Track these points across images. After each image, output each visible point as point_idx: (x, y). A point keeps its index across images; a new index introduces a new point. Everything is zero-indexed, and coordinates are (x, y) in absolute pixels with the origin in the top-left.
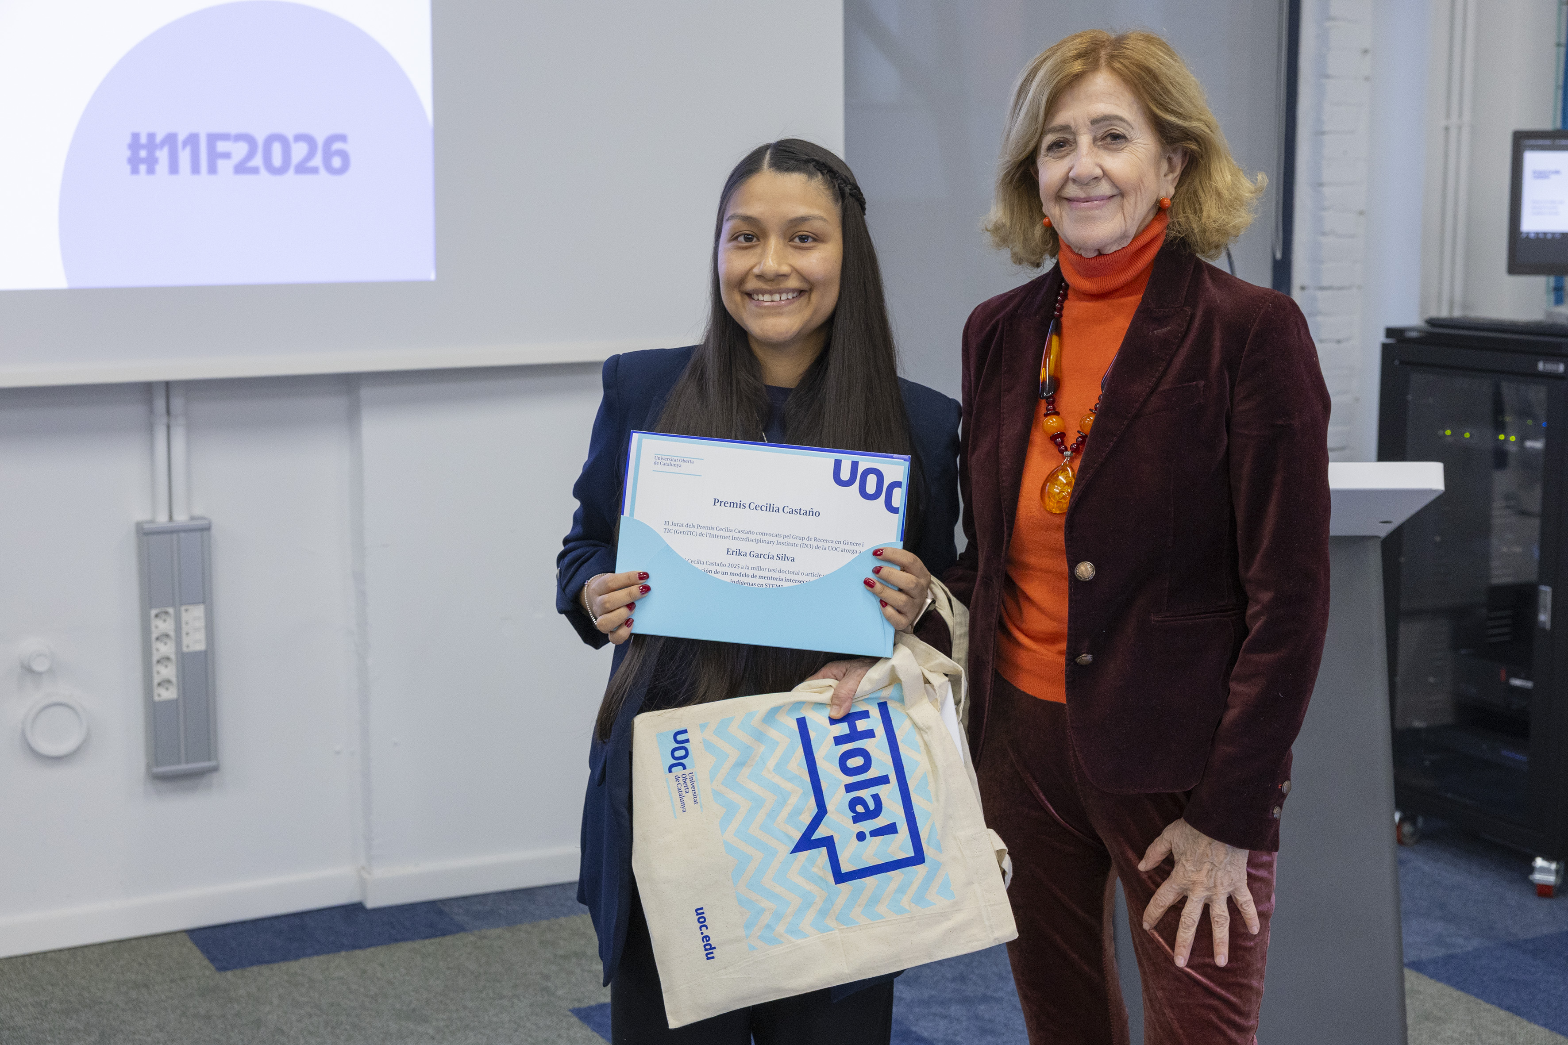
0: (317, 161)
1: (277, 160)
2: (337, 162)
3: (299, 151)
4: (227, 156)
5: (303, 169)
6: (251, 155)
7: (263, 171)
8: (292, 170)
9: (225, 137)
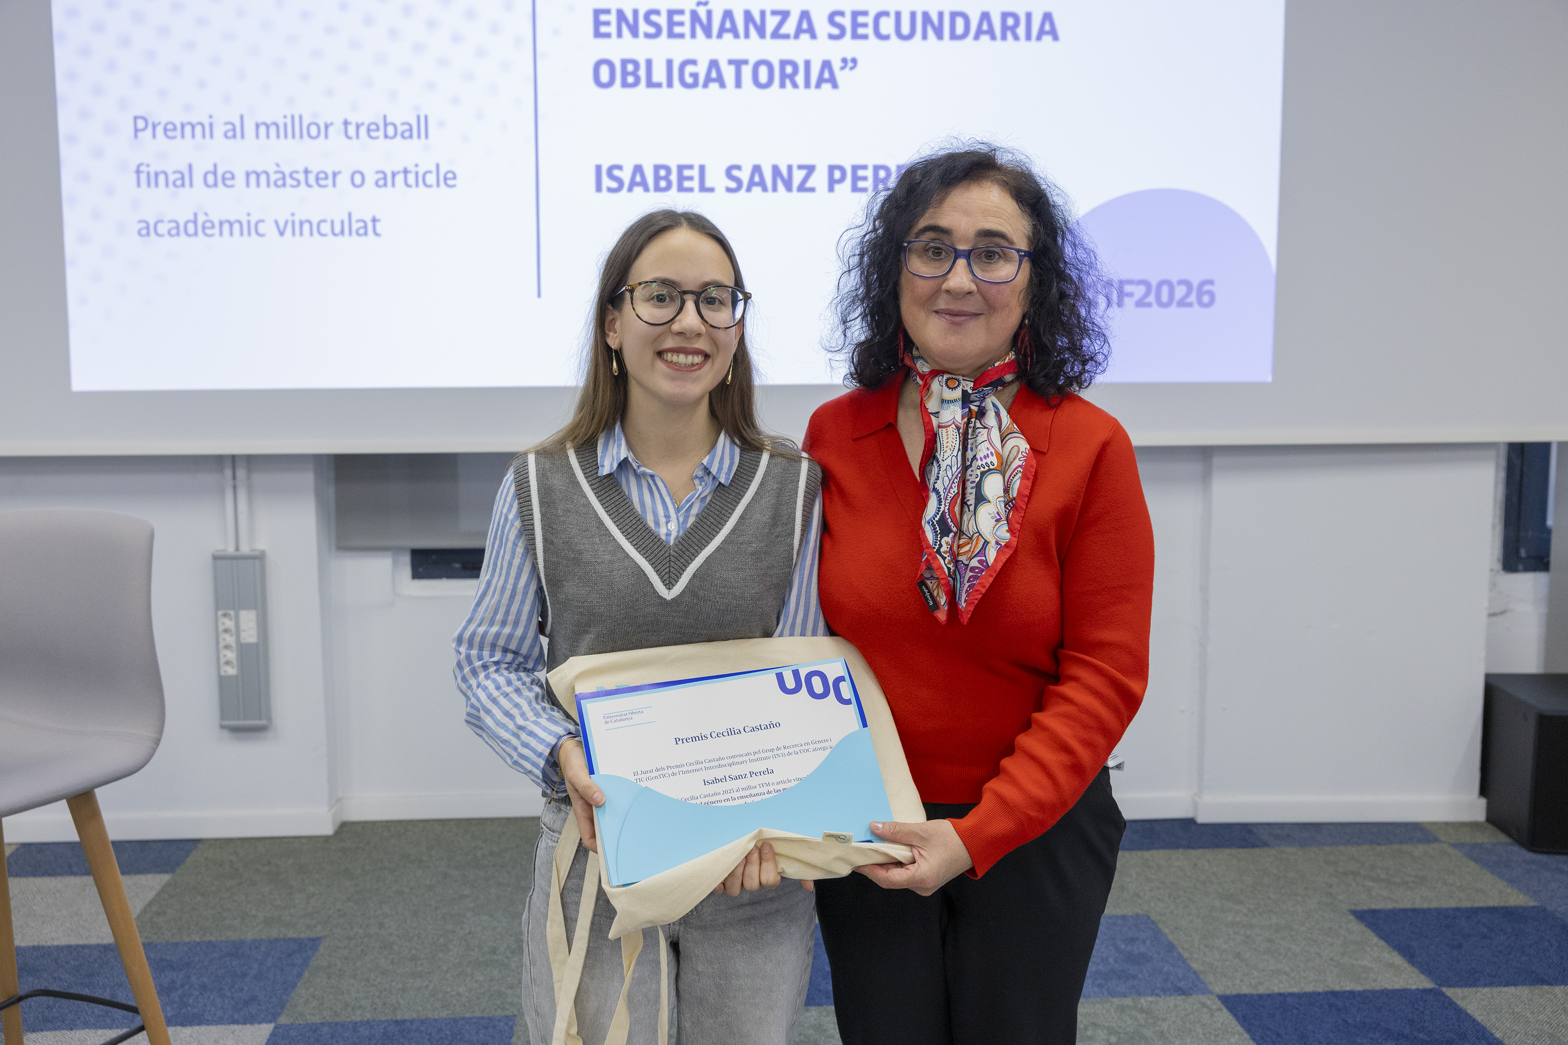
0: (1193, 298)
1: (1165, 298)
2: (1206, 299)
3: (1180, 291)
4: (1131, 295)
5: (1182, 303)
6: (1147, 294)
7: (1155, 305)
8: (1174, 305)
9: (1130, 282)
